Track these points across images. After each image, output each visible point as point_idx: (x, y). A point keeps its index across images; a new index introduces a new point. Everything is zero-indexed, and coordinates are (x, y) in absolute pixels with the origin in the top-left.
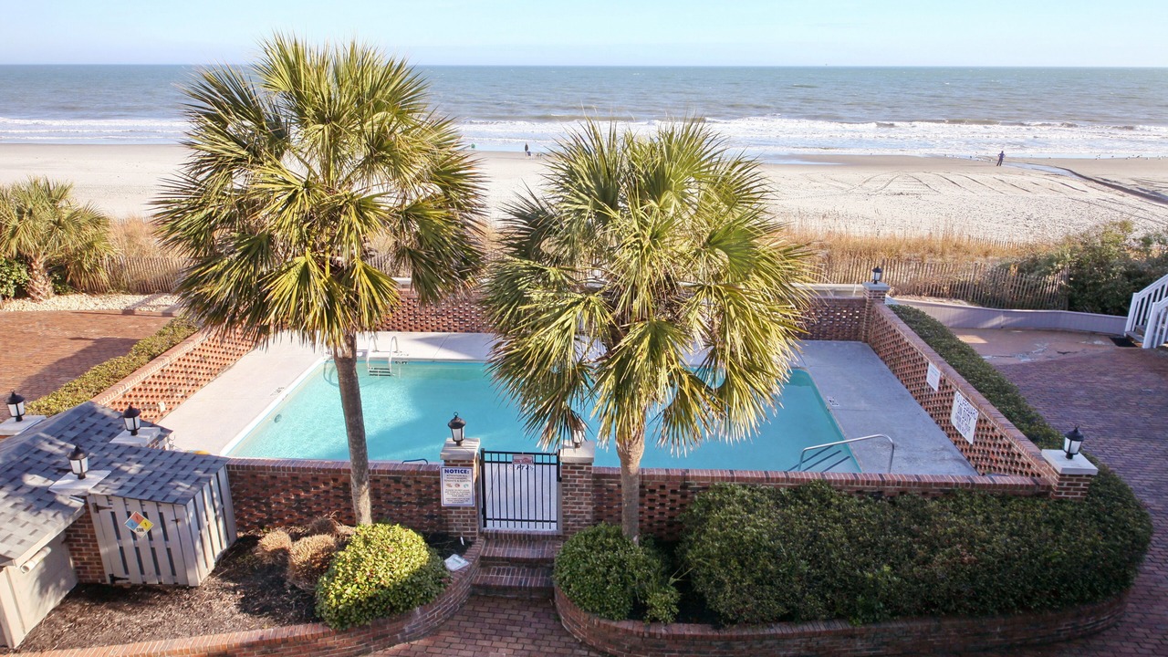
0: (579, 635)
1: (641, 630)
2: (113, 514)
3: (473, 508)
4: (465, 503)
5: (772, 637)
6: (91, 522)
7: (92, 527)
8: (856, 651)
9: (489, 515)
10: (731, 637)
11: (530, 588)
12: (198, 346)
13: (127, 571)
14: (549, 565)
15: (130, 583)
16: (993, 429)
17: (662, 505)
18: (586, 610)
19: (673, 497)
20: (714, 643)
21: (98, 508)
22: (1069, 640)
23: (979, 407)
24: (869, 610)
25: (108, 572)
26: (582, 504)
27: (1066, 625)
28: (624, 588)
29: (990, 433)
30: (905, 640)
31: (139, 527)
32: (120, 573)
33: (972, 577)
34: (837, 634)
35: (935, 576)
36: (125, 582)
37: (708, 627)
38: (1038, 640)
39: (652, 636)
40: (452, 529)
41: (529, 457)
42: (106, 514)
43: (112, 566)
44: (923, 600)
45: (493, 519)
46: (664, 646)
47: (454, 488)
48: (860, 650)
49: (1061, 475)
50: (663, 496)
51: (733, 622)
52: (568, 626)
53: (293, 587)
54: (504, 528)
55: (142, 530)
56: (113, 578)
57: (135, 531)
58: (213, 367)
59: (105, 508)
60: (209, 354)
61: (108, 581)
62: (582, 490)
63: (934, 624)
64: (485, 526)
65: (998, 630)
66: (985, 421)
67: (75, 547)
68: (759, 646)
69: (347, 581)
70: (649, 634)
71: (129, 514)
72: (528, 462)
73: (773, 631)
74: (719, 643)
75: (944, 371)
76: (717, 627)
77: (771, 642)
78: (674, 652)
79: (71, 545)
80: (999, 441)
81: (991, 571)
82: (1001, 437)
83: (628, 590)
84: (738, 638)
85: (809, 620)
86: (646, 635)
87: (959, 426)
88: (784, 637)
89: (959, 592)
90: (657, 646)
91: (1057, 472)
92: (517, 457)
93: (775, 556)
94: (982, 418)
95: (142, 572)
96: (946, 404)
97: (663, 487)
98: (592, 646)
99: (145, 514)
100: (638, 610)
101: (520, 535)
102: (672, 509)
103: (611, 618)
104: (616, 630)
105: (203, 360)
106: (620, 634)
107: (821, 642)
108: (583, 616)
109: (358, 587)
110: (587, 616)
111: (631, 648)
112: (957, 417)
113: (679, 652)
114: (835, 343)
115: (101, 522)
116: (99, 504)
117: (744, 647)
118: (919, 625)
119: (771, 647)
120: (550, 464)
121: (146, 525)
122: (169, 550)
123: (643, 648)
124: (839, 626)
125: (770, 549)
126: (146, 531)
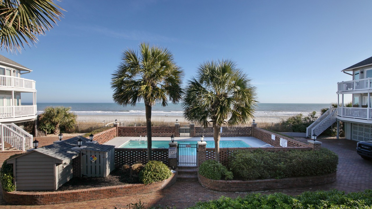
0: (207, 187)
1: (225, 182)
2: (87, 156)
3: (176, 159)
4: (174, 157)
5: (258, 182)
6: (80, 158)
7: (80, 160)
8: (278, 187)
9: (179, 162)
10: (248, 182)
11: (192, 178)
12: (100, 135)
13: (87, 174)
14: (196, 173)
15: (87, 177)
16: (292, 143)
17: (223, 157)
18: (210, 178)
19: (225, 154)
20: (243, 185)
21: (83, 154)
22: (327, 184)
23: (287, 139)
24: (280, 174)
25: (82, 173)
26: (203, 156)
27: (326, 179)
28: (219, 172)
29: (292, 144)
30: (289, 183)
31: (93, 159)
32: (85, 174)
33: (303, 164)
34: (273, 182)
35: (294, 165)
36: (86, 176)
37: (242, 181)
38: (320, 184)
39: (228, 183)
40: (170, 165)
41: (190, 146)
42: (85, 156)
43: (83, 172)
44: (292, 172)
45: (180, 163)
46: (231, 186)
47: (172, 153)
48: (279, 187)
49: (314, 144)
50: (223, 154)
51: (248, 178)
52: (204, 185)
53: (132, 176)
54: (183, 165)
55: (94, 160)
56: (83, 175)
57: (92, 161)
58: (103, 141)
59: (85, 154)
60: (102, 137)
61: (81, 176)
62: (203, 153)
63: (295, 179)
64: (178, 165)
65: (311, 180)
66: (290, 142)
67: (74, 166)
68: (255, 185)
69: (148, 171)
70: (227, 182)
71: (91, 156)
72: (189, 147)
73: (258, 181)
74: (245, 184)
75: (276, 135)
76: (244, 180)
77: (258, 184)
78: (233, 188)
79: (73, 166)
80: (294, 145)
81: (306, 163)
82: (295, 144)
83: (220, 172)
84: (250, 183)
85: (266, 178)
86: (226, 183)
87: (283, 146)
88: (261, 182)
89: (300, 169)
90: (229, 186)
91: (313, 144)
92: (187, 146)
93: (255, 161)
94: (289, 141)
95: (91, 173)
96: (278, 142)
97: (223, 152)
98: (211, 189)
99: (95, 156)
100: (223, 177)
101: (187, 167)
102: (225, 158)
103: (216, 179)
104: (218, 182)
105: (101, 138)
106: (219, 183)
107: (270, 184)
108: (209, 180)
109: (151, 172)
110: (210, 180)
111: (222, 187)
112: (282, 144)
113: (235, 188)
114: (246, 137)
115: (83, 158)
116: (84, 153)
117: (251, 186)
118: (293, 179)
119: (258, 186)
120: (195, 147)
121: (95, 159)
122: (100, 166)
123: (226, 187)
124: (273, 180)
125: (253, 160)
126: (95, 161)
